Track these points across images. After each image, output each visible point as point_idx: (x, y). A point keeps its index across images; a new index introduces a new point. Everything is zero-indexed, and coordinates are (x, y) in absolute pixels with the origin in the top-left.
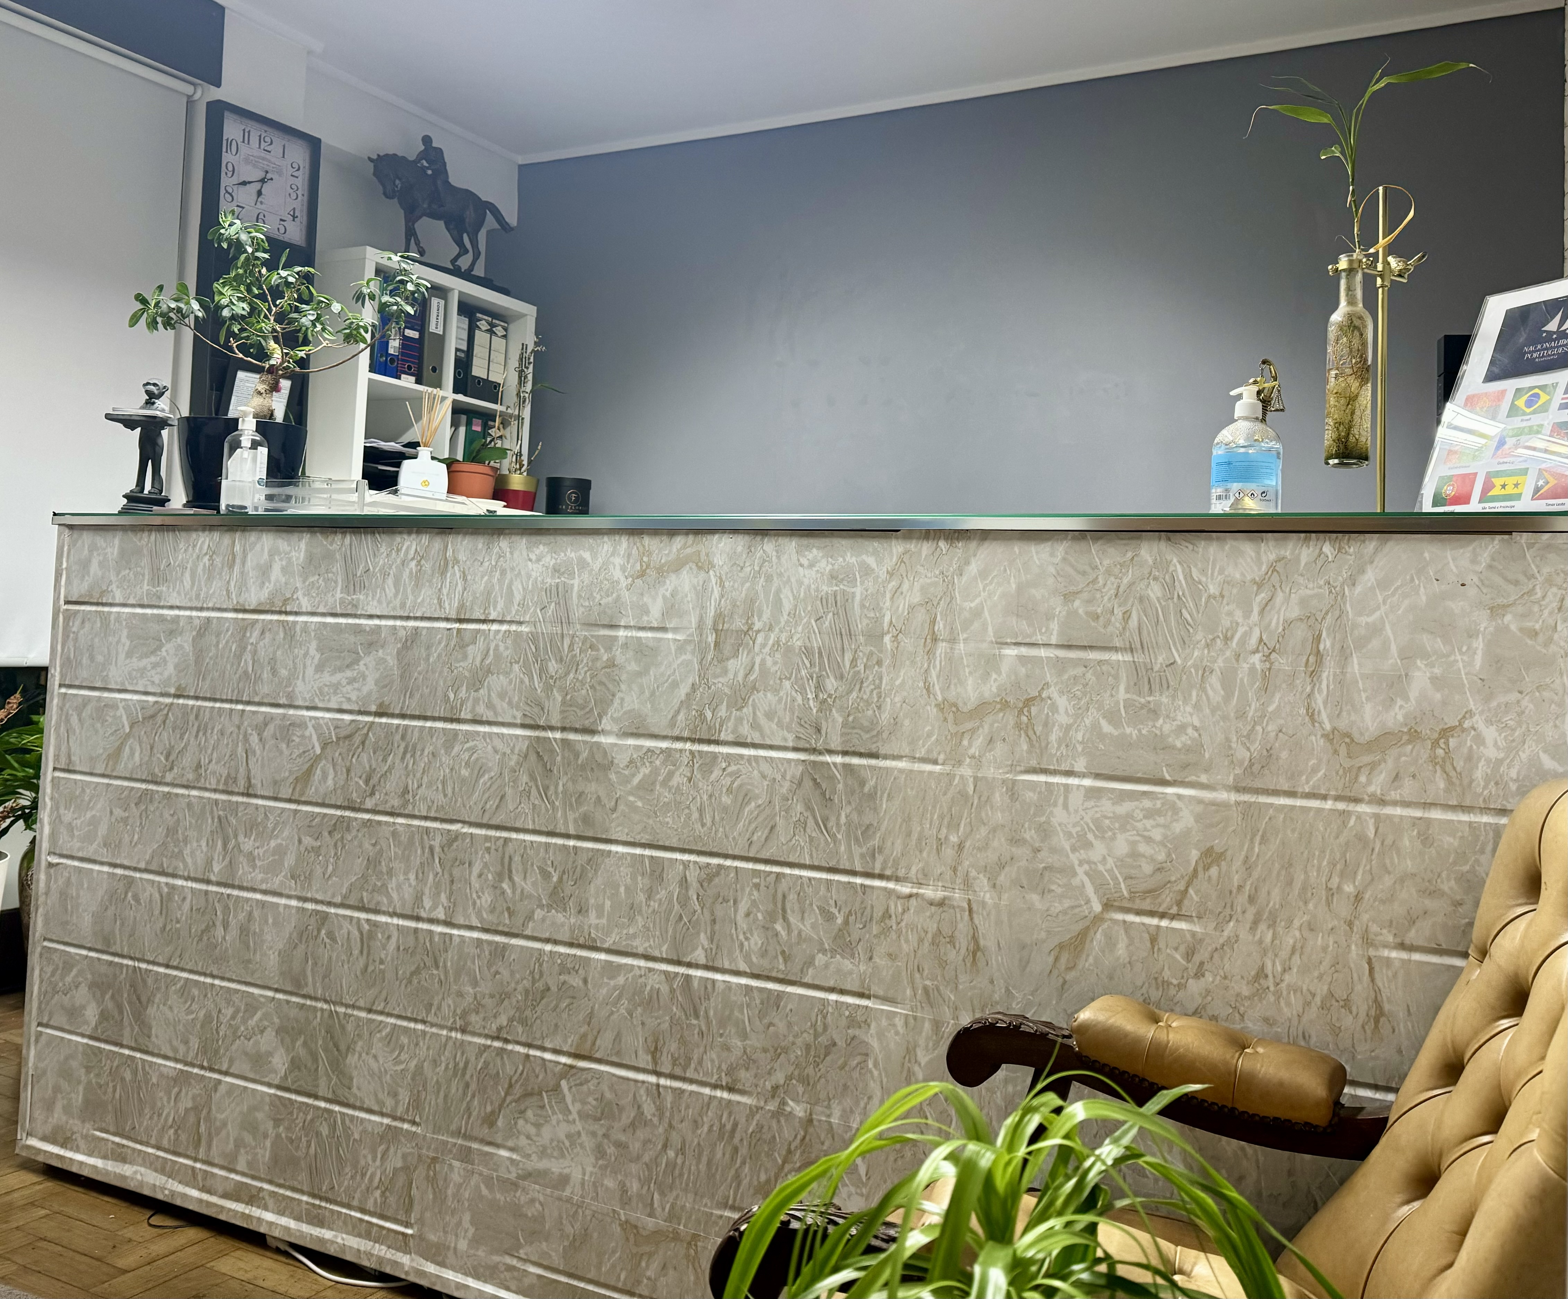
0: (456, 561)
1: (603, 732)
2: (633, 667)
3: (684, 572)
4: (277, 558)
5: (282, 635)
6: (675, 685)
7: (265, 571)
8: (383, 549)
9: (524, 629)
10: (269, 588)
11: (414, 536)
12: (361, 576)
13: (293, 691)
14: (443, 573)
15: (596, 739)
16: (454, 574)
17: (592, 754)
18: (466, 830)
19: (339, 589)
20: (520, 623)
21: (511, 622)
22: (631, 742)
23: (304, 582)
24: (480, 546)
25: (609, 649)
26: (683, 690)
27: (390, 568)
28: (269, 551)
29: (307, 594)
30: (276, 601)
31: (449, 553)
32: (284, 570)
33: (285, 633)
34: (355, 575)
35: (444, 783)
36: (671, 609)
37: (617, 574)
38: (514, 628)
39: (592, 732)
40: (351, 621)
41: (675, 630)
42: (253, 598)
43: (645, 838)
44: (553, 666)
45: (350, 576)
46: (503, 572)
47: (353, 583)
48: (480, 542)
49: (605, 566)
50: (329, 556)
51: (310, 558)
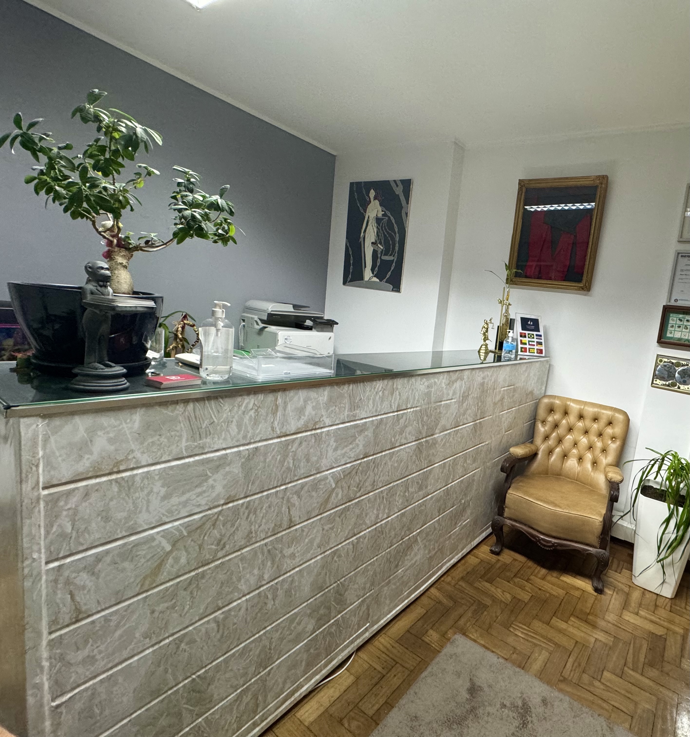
0: (397, 389)
1: (436, 434)
2: (445, 412)
3: (458, 382)
4: (309, 402)
5: (313, 441)
6: (453, 414)
7: (301, 411)
8: (368, 389)
9: (418, 408)
10: (304, 419)
11: (381, 381)
12: (358, 402)
13: (320, 466)
14: (392, 394)
15: (434, 436)
16: (396, 394)
17: (433, 442)
18: (395, 483)
19: (347, 409)
20: (417, 407)
21: (414, 407)
22: (442, 434)
23: (327, 411)
24: (406, 382)
25: (440, 409)
26: (455, 414)
27: (371, 396)
28: (304, 400)
29: (329, 416)
30: (309, 425)
31: (395, 386)
32: (314, 408)
33: (316, 439)
34: (354, 402)
35: (388, 472)
36: (454, 393)
37: (443, 385)
38: (415, 409)
39: (432, 435)
40: (352, 423)
41: (454, 399)
42: (293, 426)
43: (443, 458)
44: (425, 418)
45: (352, 404)
46: (413, 390)
47: (354, 406)
48: (406, 380)
49: (440, 384)
50: (341, 396)
51: (330, 399)
